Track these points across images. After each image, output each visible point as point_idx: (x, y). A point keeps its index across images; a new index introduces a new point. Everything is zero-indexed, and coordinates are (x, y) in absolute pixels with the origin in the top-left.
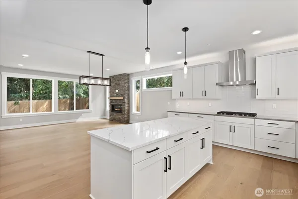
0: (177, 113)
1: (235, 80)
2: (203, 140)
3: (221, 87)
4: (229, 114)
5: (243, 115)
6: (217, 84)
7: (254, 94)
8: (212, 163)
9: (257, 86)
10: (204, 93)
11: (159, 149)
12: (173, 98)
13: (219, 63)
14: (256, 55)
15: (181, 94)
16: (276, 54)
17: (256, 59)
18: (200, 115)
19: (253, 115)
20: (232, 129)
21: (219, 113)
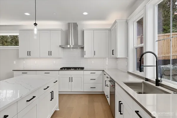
0: (25, 71)
1: (71, 45)
2: (52, 93)
3: (63, 49)
4: (68, 69)
5: (77, 69)
6: (60, 46)
7: (83, 54)
8: (59, 110)
9: (85, 49)
10: (50, 53)
11: (8, 116)
12: (20, 56)
13: (61, 30)
14: (84, 29)
15: (29, 53)
16: (94, 30)
17: (83, 31)
18: (47, 71)
19: (82, 69)
20: (71, 80)
21: (62, 69)
